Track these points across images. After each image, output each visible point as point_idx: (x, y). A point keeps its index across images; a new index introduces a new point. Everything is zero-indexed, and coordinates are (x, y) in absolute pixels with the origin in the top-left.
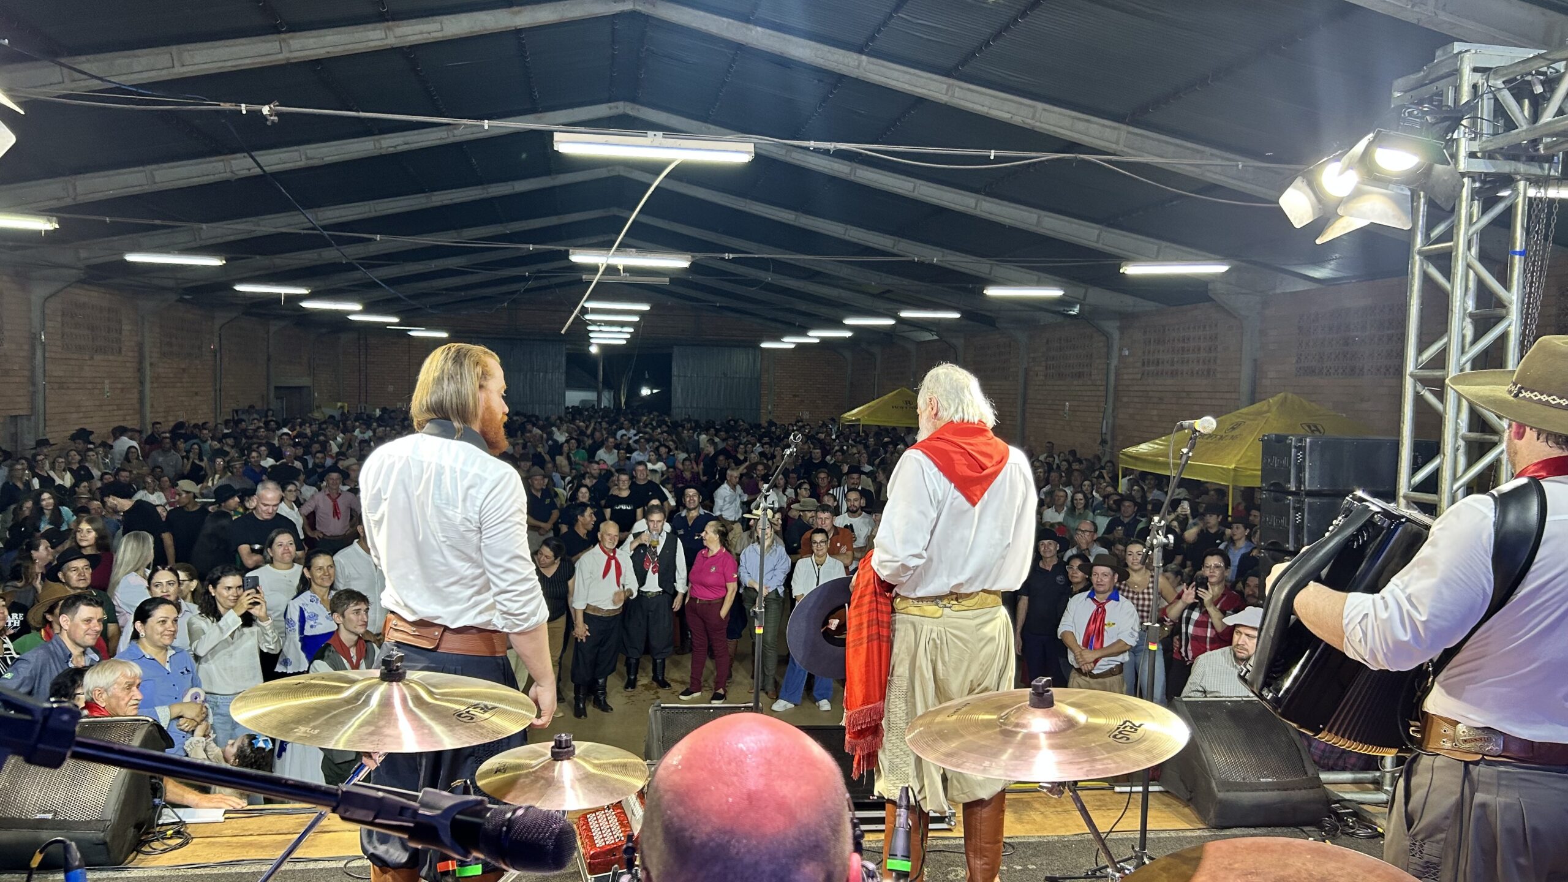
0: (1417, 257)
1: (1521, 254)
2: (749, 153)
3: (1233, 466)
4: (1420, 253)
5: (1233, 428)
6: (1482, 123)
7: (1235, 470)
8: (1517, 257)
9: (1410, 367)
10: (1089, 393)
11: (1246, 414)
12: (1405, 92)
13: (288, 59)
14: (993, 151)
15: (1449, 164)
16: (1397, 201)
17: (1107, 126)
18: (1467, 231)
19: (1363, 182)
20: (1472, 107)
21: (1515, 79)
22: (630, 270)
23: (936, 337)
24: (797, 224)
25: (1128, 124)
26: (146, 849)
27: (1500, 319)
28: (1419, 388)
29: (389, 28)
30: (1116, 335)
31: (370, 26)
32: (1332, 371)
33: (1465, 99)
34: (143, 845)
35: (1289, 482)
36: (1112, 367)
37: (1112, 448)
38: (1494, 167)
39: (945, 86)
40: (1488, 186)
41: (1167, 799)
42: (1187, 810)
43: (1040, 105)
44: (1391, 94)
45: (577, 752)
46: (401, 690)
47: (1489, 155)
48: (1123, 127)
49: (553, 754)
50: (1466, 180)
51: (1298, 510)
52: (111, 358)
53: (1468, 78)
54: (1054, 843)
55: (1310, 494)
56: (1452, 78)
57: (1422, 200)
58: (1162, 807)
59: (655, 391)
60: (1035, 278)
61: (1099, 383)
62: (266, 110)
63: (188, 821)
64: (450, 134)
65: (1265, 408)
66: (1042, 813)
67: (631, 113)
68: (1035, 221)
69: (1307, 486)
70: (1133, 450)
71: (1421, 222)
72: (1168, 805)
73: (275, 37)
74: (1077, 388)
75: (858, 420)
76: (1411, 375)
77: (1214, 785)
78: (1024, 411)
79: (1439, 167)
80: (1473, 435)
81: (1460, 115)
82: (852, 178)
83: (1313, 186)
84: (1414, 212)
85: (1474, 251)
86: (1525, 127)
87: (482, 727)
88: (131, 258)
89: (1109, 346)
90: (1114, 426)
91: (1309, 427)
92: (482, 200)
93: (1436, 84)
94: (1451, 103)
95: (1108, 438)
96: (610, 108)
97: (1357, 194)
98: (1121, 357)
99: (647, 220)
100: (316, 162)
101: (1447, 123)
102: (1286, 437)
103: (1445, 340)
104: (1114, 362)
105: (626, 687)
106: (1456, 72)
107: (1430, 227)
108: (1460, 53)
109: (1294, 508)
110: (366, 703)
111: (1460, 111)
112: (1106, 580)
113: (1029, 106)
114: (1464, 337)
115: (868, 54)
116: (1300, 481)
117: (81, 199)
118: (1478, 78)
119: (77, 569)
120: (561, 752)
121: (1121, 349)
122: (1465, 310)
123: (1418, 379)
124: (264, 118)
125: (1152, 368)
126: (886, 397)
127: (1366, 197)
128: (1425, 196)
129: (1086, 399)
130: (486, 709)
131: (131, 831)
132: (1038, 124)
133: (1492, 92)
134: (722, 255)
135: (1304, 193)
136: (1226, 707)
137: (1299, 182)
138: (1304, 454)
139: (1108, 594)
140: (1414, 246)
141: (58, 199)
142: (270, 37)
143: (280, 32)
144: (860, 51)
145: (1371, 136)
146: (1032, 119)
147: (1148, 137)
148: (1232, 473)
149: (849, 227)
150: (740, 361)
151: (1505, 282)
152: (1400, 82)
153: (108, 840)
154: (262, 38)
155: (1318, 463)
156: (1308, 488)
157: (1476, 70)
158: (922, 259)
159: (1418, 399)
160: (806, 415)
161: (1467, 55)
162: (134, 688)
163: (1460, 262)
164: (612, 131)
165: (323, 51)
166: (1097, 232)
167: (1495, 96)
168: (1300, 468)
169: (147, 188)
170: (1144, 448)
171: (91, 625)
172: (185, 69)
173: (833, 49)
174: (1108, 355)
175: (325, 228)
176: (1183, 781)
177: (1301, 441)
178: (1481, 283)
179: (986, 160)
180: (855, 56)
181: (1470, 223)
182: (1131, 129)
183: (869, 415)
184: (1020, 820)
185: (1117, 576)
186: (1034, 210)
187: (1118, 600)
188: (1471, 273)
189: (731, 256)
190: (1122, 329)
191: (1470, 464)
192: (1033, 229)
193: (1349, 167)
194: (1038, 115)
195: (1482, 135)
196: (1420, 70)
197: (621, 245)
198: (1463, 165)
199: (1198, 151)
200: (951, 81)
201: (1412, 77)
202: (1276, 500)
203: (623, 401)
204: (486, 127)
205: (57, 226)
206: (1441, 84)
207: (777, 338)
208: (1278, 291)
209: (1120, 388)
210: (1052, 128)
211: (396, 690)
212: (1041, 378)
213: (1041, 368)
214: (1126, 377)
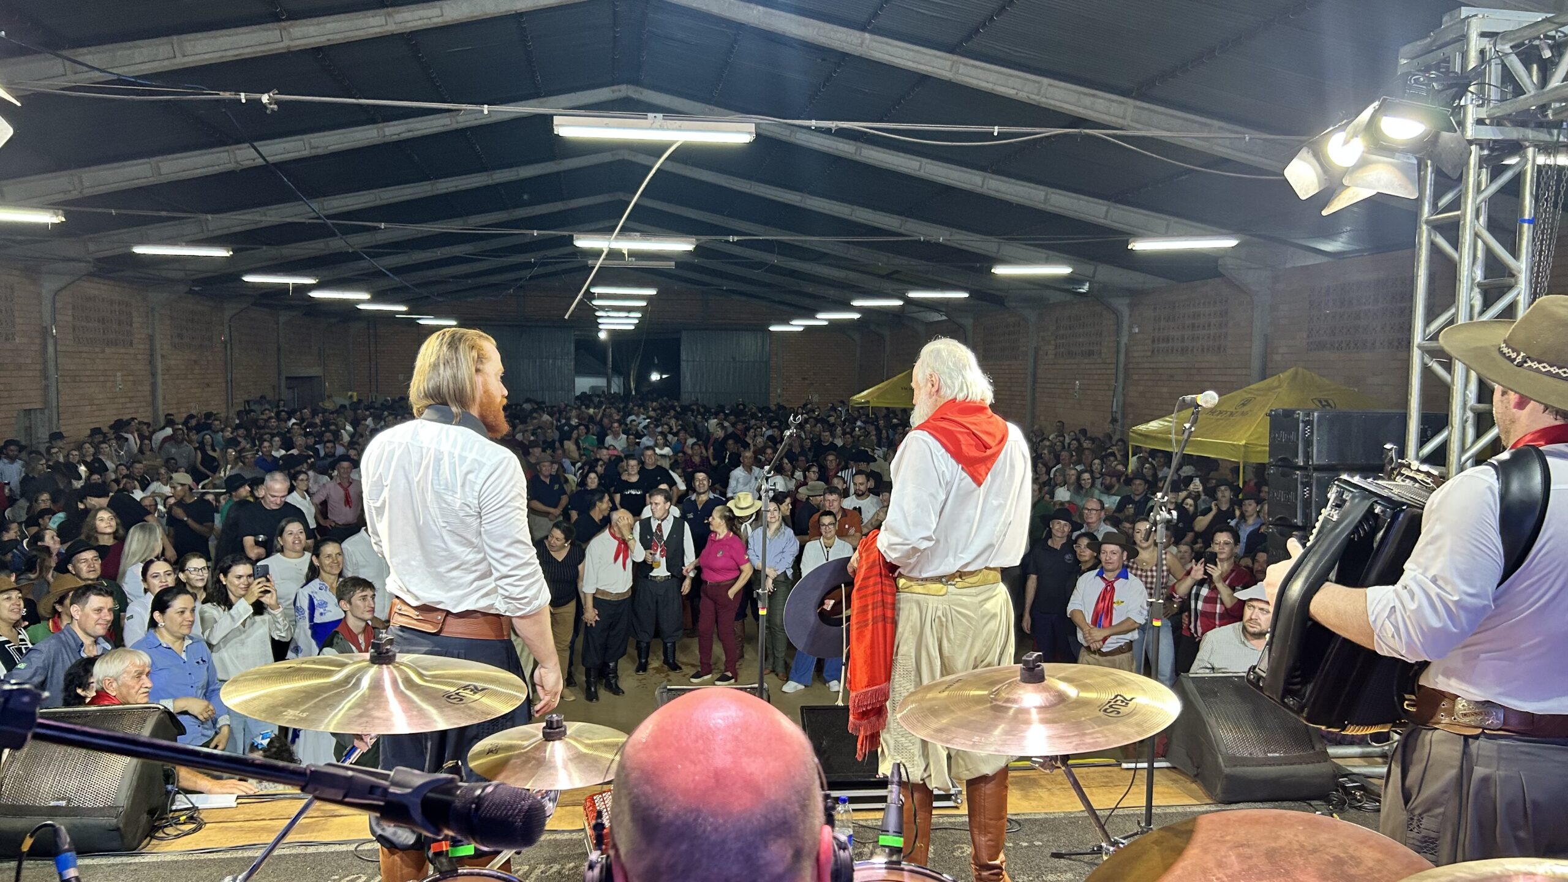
0: (1424, 227)
1: (1529, 222)
2: (750, 133)
3: (1243, 442)
4: (1427, 222)
5: (1244, 405)
6: (1489, 90)
7: (1245, 446)
8: (1526, 225)
9: (1418, 338)
10: (1099, 372)
11: (1258, 390)
12: (1412, 59)
13: (289, 47)
14: (996, 128)
15: (1456, 131)
16: (1404, 170)
17: (1113, 101)
18: (1474, 199)
19: (1369, 152)
20: (1479, 73)
21: (1523, 44)
22: (634, 254)
23: (944, 318)
24: (802, 205)
25: (1135, 98)
26: (160, 834)
27: (1510, 287)
28: (1427, 359)
29: (389, 15)
30: (1126, 312)
31: (370, 13)
32: (1344, 345)
33: (1472, 65)
34: (157, 831)
35: (1297, 457)
36: (1123, 344)
37: (1123, 426)
38: (1502, 133)
39: (949, 63)
40: (1495, 154)
41: (1174, 775)
42: (1194, 786)
43: (1046, 81)
44: (1397, 62)
45: (568, 732)
46: (391, 672)
47: (1498, 122)
48: (1130, 101)
49: (544, 734)
50: (1473, 148)
51: (1305, 485)
52: (122, 351)
53: (1475, 44)
54: (1060, 819)
55: (1318, 468)
56: (1458, 45)
57: (1430, 169)
58: (1170, 783)
59: (664, 376)
60: (1044, 256)
61: (1108, 361)
62: (265, 98)
63: (200, 806)
64: (454, 120)
65: (1276, 384)
66: (1049, 790)
67: (635, 96)
68: (1043, 198)
69: (1315, 461)
70: (1142, 428)
71: (1428, 192)
72: (1175, 781)
73: (275, 25)
74: (1088, 367)
75: (868, 402)
76: (1419, 347)
77: (1221, 760)
78: (1034, 390)
79: (1446, 135)
80: (1481, 406)
81: (1466, 81)
82: (857, 158)
83: (1319, 156)
84: (1421, 181)
85: (1483, 219)
86: (1533, 93)
87: (470, 708)
88: (139, 250)
89: (1118, 324)
90: (1124, 403)
91: (1320, 402)
92: (488, 187)
93: (1444, 50)
94: (1458, 69)
95: (1119, 416)
96: (613, 92)
97: (1362, 164)
98: (1131, 335)
99: (649, 203)
100: (320, 151)
101: (1455, 90)
102: (1293, 412)
103: (1453, 310)
104: (1124, 340)
105: (637, 671)
106: (1464, 38)
107: (1437, 196)
108: (1468, 17)
109: (1302, 483)
110: (357, 685)
111: (1467, 77)
112: (1115, 558)
113: (1035, 82)
114: (1472, 307)
115: (872, 32)
116: (1308, 456)
117: (87, 192)
118: (1486, 43)
119: (86, 560)
120: (553, 732)
121: (1131, 327)
122: (1473, 280)
123: (1425, 350)
124: (264, 106)
125: (1162, 345)
126: (895, 379)
127: (1372, 166)
128: (1432, 165)
129: (1096, 377)
130: (476, 690)
131: (145, 817)
132: (1044, 100)
133: (1500, 57)
134: (726, 238)
135: (1309, 163)
136: (1233, 683)
137: (1304, 153)
138: (1312, 429)
139: (1117, 572)
140: (1421, 216)
141: (65, 192)
142: (270, 25)
143: (279, 20)
144: (863, 28)
145: (1376, 104)
146: (1038, 95)
147: (1155, 112)
148: (1243, 449)
149: (855, 207)
150: (748, 345)
151: (1515, 253)
152: (1406, 49)
153: (121, 826)
154: (263, 26)
155: (1326, 437)
156: (1315, 462)
157: (1483, 35)
158: (928, 238)
159: (1426, 371)
160: (816, 398)
161: (1474, 20)
162: (144, 677)
163: (1468, 231)
164: (612, 113)
165: (324, 39)
166: (1105, 208)
167: (1502, 61)
168: (1308, 443)
169: (153, 180)
170: (1154, 425)
171: (102, 614)
172: (186, 59)
173: (835, 27)
174: (1118, 332)
175: (329, 217)
176: (1191, 758)
177: (1308, 415)
178: (1489, 252)
179: (990, 136)
180: (858, 33)
181: (1479, 191)
182: (1138, 103)
183: (877, 397)
184: (1026, 797)
185: (1125, 554)
186: (1041, 187)
187: (1127, 578)
188: (1480, 243)
189: (736, 239)
190: (1132, 306)
191: (1479, 435)
192: (1041, 206)
193: (1355, 135)
194: (1043, 91)
195: (1489, 101)
196: (1427, 36)
197: (622, 230)
198: (1470, 132)
199: (1205, 125)
200: (955, 58)
201: (1418, 43)
202: (1283, 475)
203: (632, 385)
204: (486, 112)
205: (63, 219)
206: (1448, 50)
207: (786, 322)
208: (1289, 266)
209: (1131, 366)
210: (1058, 104)
211: (386, 672)
212: (1050, 357)
213: (1051, 347)
214: (1136, 354)
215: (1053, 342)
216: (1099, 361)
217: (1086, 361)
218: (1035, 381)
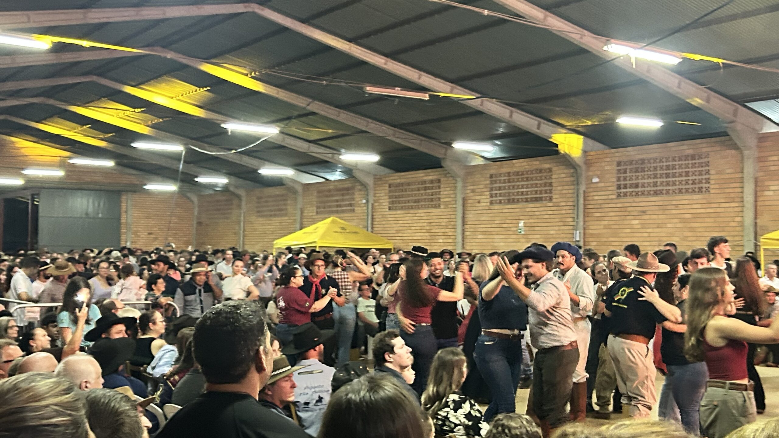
30: (584, 167)
36: (581, 191)
74: (535, 209)
90: (584, 234)
98: (590, 184)
104: (583, 188)
121: (589, 179)
129: (546, 217)
174: (577, 183)
209: (591, 206)
212: (485, 204)
213: (483, 197)
214: (596, 198)
215: (488, 193)
216: (551, 204)
217: (531, 205)
218: (464, 223)
